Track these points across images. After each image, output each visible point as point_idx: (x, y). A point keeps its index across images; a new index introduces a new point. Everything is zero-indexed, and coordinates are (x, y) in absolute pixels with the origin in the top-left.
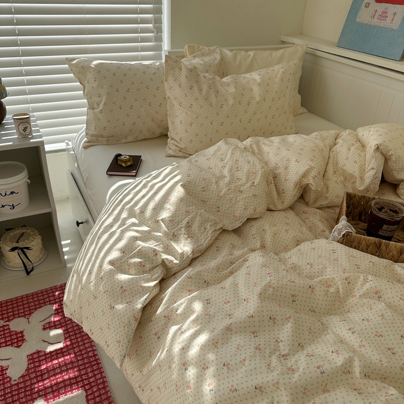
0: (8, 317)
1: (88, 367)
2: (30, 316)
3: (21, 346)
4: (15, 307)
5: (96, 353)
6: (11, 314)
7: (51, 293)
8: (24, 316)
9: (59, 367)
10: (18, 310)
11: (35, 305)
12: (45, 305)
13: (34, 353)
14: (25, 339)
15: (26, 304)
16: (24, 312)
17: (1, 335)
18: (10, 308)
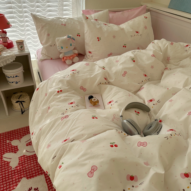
0: (11, 139)
4: (14, 134)
6: (12, 137)
8: (18, 139)
9: (33, 163)
11: (23, 134)
13: (22, 156)
14: (18, 149)
15: (19, 133)
16: (18, 137)
17: (7, 147)
18: (12, 135)
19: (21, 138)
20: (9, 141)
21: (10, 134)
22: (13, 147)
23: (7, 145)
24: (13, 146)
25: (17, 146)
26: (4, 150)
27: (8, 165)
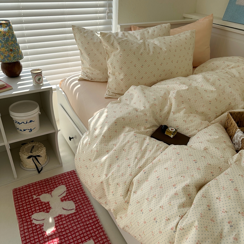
0: (38, 193)
1: (93, 225)
2: (51, 192)
3: (49, 211)
4: (41, 187)
5: (96, 216)
6: (40, 191)
7: (62, 178)
8: (48, 192)
9: (75, 226)
10: (44, 188)
11: (53, 186)
12: (60, 185)
13: (59, 216)
14: (51, 207)
15: (48, 185)
16: (47, 190)
17: (36, 204)
18: (38, 187)
19: (51, 191)
20: (37, 196)
21: (36, 186)
22: (44, 205)
23: (34, 201)
24: (43, 202)
25: (48, 203)
26: (31, 209)
27: (41, 230)
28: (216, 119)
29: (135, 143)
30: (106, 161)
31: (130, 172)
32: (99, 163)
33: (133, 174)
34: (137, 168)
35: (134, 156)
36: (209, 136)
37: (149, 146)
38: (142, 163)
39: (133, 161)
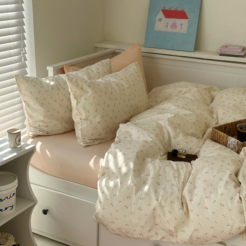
28: (204, 137)
29: (166, 167)
30: (150, 189)
31: (177, 188)
32: (143, 194)
33: (180, 189)
34: (181, 184)
35: (172, 177)
36: (213, 147)
37: (178, 166)
38: (183, 178)
39: (173, 180)
